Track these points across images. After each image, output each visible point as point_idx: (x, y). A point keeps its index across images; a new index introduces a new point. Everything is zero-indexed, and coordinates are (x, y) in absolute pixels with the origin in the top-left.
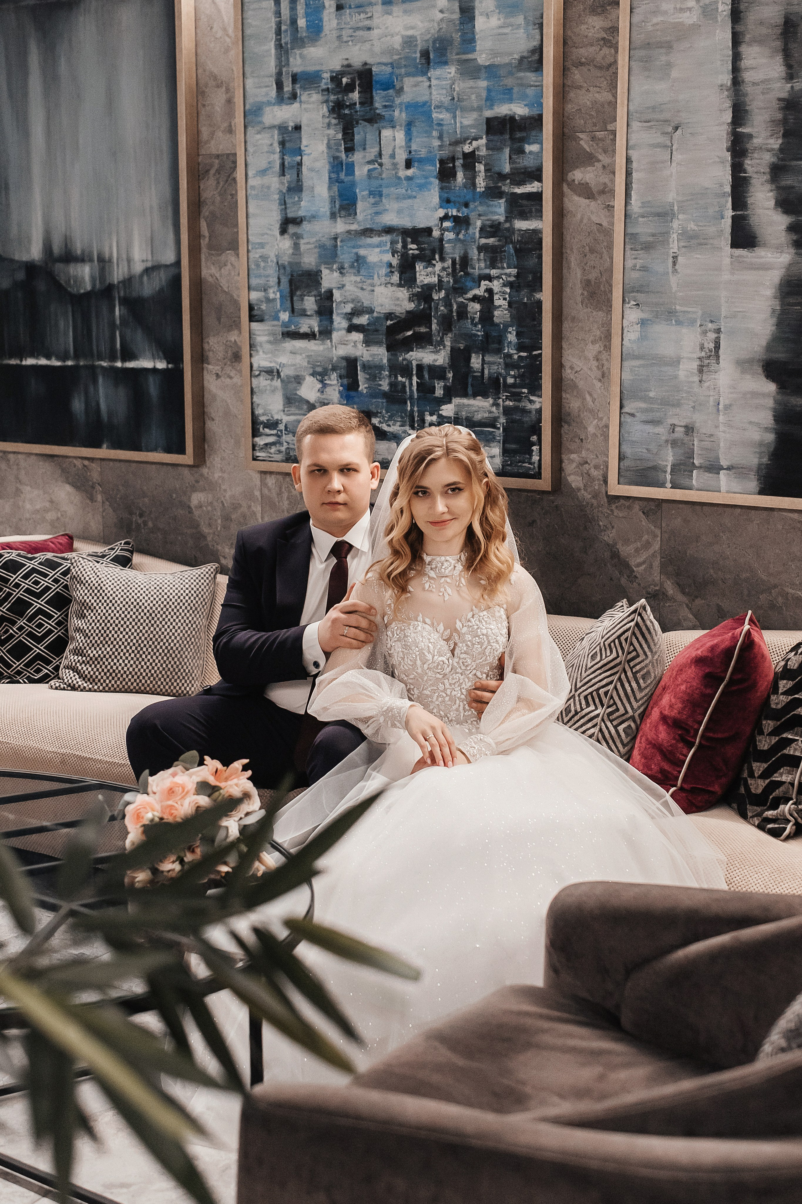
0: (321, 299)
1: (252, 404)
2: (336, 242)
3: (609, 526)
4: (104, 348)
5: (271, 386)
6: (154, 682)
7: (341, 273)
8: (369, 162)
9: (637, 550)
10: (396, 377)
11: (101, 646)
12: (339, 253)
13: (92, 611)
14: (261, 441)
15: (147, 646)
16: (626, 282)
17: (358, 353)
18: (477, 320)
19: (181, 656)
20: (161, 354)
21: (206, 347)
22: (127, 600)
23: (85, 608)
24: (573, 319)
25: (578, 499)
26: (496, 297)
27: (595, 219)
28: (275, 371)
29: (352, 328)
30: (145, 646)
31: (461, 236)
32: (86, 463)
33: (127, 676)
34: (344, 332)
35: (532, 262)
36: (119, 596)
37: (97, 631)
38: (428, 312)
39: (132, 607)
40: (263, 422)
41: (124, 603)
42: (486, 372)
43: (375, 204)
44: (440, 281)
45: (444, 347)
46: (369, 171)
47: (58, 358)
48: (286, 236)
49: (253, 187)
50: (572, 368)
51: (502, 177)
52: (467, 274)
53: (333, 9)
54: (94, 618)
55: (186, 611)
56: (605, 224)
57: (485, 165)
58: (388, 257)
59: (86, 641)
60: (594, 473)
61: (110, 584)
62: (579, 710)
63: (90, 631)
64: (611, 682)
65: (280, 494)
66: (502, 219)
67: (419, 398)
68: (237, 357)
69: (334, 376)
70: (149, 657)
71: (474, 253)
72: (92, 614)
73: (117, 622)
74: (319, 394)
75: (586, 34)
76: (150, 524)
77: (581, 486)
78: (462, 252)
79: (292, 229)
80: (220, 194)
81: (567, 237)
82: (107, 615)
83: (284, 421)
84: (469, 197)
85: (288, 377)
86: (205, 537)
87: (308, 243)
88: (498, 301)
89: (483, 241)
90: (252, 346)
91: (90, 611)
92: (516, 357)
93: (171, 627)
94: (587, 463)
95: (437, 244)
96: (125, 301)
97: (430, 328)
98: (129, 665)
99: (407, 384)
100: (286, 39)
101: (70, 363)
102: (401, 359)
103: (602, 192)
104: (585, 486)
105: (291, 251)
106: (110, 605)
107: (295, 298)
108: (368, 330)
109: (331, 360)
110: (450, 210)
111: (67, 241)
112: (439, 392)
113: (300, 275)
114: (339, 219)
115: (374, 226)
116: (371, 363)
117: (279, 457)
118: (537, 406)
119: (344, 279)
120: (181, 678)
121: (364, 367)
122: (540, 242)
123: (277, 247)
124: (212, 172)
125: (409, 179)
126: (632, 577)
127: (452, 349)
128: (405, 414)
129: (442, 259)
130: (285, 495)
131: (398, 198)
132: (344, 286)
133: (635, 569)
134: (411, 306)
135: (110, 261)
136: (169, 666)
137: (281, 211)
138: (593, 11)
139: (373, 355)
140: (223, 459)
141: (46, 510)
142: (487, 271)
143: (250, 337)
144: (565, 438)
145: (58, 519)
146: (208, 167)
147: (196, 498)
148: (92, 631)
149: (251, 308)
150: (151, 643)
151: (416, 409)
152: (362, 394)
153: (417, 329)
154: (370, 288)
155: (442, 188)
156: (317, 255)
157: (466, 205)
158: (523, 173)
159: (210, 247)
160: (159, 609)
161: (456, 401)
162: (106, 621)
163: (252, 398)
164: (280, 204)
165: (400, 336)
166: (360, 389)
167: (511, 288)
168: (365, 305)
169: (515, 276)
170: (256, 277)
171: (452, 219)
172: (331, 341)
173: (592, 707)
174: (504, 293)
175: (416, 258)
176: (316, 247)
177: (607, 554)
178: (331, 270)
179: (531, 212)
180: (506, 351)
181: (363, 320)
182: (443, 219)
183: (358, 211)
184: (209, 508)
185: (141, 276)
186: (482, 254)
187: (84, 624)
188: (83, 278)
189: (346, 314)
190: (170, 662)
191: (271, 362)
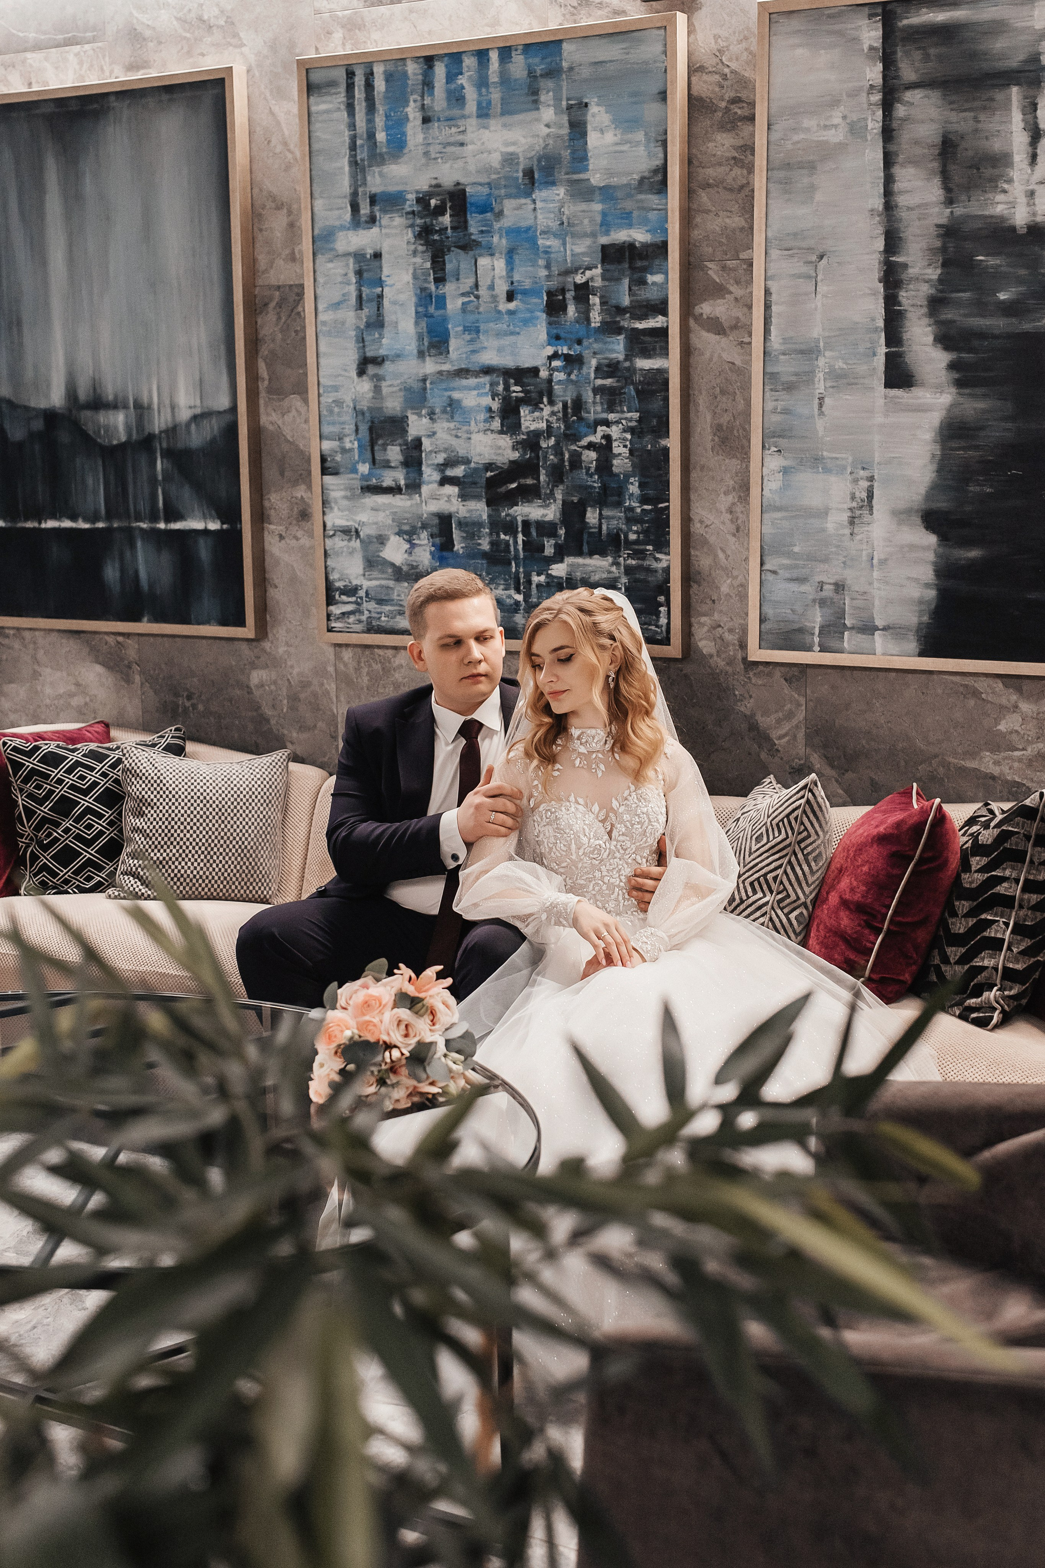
0: (408, 448)
1: (326, 567)
2: (425, 384)
3: (746, 695)
4: (143, 506)
5: (348, 547)
6: (228, 887)
7: (431, 419)
8: (463, 295)
9: (779, 721)
10: (498, 535)
11: (165, 847)
12: (428, 395)
13: (152, 808)
14: (336, 610)
15: (219, 846)
16: (766, 426)
17: (453, 509)
18: (592, 470)
19: (257, 856)
20: (213, 512)
21: (266, 504)
22: (192, 794)
23: (144, 805)
24: (702, 468)
25: (710, 667)
26: (615, 444)
27: (726, 356)
28: (353, 530)
29: (445, 481)
30: (216, 845)
31: (573, 377)
32: (120, 639)
33: (197, 881)
34: (435, 485)
35: (655, 405)
36: (183, 790)
37: (160, 831)
38: (535, 461)
39: (198, 801)
40: (338, 589)
41: (189, 797)
42: (604, 527)
43: (471, 341)
44: (549, 427)
45: (555, 501)
46: (463, 304)
47: (86, 520)
48: (365, 378)
49: (324, 323)
50: (701, 522)
51: (620, 310)
52: (581, 419)
53: (419, 122)
54: (155, 815)
55: (259, 805)
56: (738, 362)
57: (601, 298)
58: (487, 401)
59: (148, 843)
60: (728, 637)
61: (171, 776)
62: (744, 898)
63: (151, 831)
64: (780, 866)
65: (358, 669)
66: (621, 357)
67: (525, 558)
68: (304, 515)
69: (424, 535)
70: (221, 858)
71: (588, 396)
72: (152, 812)
73: (182, 819)
74: (406, 556)
75: (714, 152)
76: (201, 707)
77: (713, 651)
78: (575, 395)
79: (371, 370)
80: (282, 331)
81: (695, 377)
82: (170, 811)
83: (365, 587)
84: (582, 332)
85: (369, 536)
86: (268, 721)
87: (390, 386)
88: (618, 448)
89: (599, 382)
90: (325, 503)
91: (149, 808)
92: (639, 510)
93: (244, 823)
94: (720, 626)
95: (544, 386)
96: (168, 454)
97: (538, 479)
98: (198, 868)
99: (511, 542)
100: (363, 155)
101: (101, 525)
102: (503, 514)
103: (735, 327)
104: (718, 652)
105: (371, 395)
106: (173, 800)
107: (376, 448)
108: (464, 482)
109: (420, 517)
110: (559, 348)
111: (96, 385)
112: (549, 551)
113: (381, 422)
114: (428, 358)
115: (471, 367)
116: (468, 520)
117: (359, 627)
118: (664, 564)
119: (435, 425)
120: (257, 880)
121: (460, 524)
122: (666, 382)
123: (353, 390)
124: (272, 305)
125: (511, 313)
126: (773, 750)
127: (564, 502)
128: (510, 576)
129: (551, 403)
130: (365, 670)
131: (499, 335)
132: (434, 433)
133: (776, 742)
134: (515, 456)
135: (150, 407)
136: (244, 867)
137: (359, 349)
138: (722, 127)
139: (470, 511)
140: (288, 631)
141: (71, 695)
142: (604, 415)
143: (323, 492)
144: (694, 598)
145: (86, 704)
146: (266, 300)
147: (256, 677)
148: (154, 831)
149: (323, 459)
150: (222, 842)
151: (521, 570)
152: (457, 554)
153: (522, 481)
154: (466, 436)
155: (550, 323)
156: (401, 400)
157: (579, 342)
158: (646, 306)
159: (270, 391)
160: (229, 803)
161: (569, 560)
162: (170, 819)
163: (326, 562)
164: (357, 341)
165: (503, 489)
166: (456, 549)
167: (632, 434)
168: (460, 455)
169: (636, 421)
170: (329, 424)
171: (562, 357)
172: (420, 496)
173: (760, 895)
174: (625, 439)
175: (520, 401)
176: (400, 390)
177: (744, 726)
178: (420, 415)
179: (654, 349)
180: (627, 504)
181: (458, 471)
182: (551, 358)
183: (451, 349)
184: (273, 687)
185: (188, 425)
186: (598, 397)
187: (144, 824)
188: (116, 428)
189: (438, 465)
190: (245, 863)
191: (347, 520)
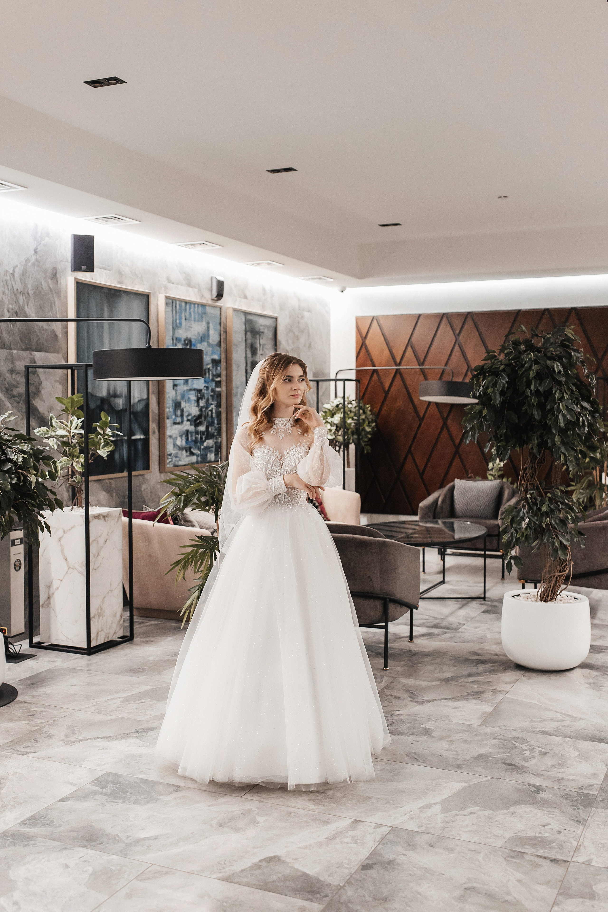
10: (196, 435)
12: (185, 396)
14: (168, 461)
17: (189, 428)
18: (210, 416)
20: (142, 433)
28: (172, 436)
29: (188, 420)
31: (208, 392)
32: (110, 481)
34: (186, 422)
35: (219, 400)
38: (202, 414)
42: (212, 432)
43: (192, 381)
44: (204, 405)
48: (174, 390)
51: (214, 375)
52: (209, 403)
58: (194, 398)
66: (214, 387)
67: (200, 441)
69: (184, 436)
71: (210, 397)
74: (181, 443)
79: (175, 388)
83: (173, 453)
85: (175, 437)
87: (179, 393)
88: (214, 411)
89: (211, 393)
92: (216, 426)
95: (203, 394)
96: (133, 413)
97: (202, 419)
99: (198, 437)
100: (174, 326)
102: (197, 429)
105: (175, 395)
107: (176, 411)
108: (191, 421)
110: (206, 384)
113: (177, 403)
114: (186, 386)
116: (191, 431)
119: (186, 404)
123: (173, 394)
127: (206, 425)
132: (186, 407)
134: (199, 413)
142: (212, 402)
151: (200, 445)
153: (200, 420)
154: (191, 407)
156: (180, 397)
157: (208, 383)
158: (218, 375)
161: (207, 441)
165: (197, 422)
166: (189, 440)
168: (190, 413)
169: (216, 404)
171: (206, 387)
172: (183, 425)
174: (215, 408)
175: (199, 398)
178: (184, 401)
179: (219, 386)
181: (190, 418)
182: (204, 387)
185: (137, 403)
188: (120, 404)
189: (186, 416)
191: (170, 433)
